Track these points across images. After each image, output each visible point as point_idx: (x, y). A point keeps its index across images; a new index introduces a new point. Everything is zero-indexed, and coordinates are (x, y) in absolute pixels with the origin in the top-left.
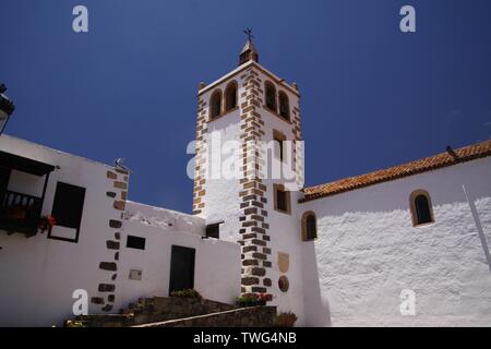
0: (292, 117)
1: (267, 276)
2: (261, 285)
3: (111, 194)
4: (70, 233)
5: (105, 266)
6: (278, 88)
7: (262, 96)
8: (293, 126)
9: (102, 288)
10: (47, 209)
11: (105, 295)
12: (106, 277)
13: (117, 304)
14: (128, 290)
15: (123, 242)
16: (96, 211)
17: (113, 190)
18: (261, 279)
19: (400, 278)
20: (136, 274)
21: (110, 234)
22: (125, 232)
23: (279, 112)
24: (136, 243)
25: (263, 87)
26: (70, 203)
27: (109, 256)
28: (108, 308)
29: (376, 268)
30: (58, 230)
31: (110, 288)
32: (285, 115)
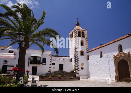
0: (85, 36)
1: (78, 67)
2: (77, 69)
3: (50, 58)
4: (45, 64)
5: (49, 67)
6: (81, 31)
7: (77, 35)
8: (86, 38)
9: (49, 70)
10: (42, 61)
11: (50, 71)
12: (50, 69)
13: (51, 72)
14: (53, 70)
15: (52, 64)
16: (48, 61)
17: (50, 57)
18: (77, 68)
19: (98, 67)
20: (54, 68)
21: (50, 63)
22: (52, 63)
23: (81, 36)
24: (54, 64)
25: (77, 32)
26: (44, 60)
27: (50, 66)
28: (50, 72)
29: (96, 65)
30: (43, 64)
31: (51, 70)
32: (83, 36)
